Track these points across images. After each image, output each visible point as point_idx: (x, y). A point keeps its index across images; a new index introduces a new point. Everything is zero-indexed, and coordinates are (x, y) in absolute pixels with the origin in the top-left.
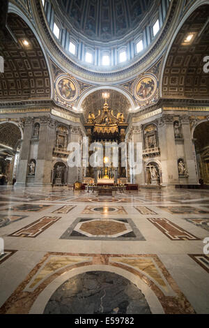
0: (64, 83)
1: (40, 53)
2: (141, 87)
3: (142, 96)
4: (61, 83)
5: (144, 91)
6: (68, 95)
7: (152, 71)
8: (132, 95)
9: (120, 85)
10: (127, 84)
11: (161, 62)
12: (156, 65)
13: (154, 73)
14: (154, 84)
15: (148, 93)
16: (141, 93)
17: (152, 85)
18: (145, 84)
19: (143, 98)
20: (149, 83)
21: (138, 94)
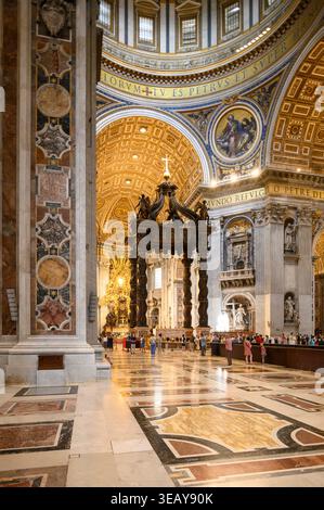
2: (227, 129)
3: (227, 149)
5: (232, 139)
7: (256, 98)
8: (206, 142)
9: (181, 112)
10: (196, 113)
11: (276, 82)
12: (267, 88)
13: (259, 103)
14: (255, 129)
15: (240, 145)
16: (226, 144)
17: (252, 131)
18: (237, 122)
19: (230, 156)
20: (244, 123)
21: (217, 143)
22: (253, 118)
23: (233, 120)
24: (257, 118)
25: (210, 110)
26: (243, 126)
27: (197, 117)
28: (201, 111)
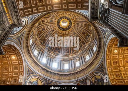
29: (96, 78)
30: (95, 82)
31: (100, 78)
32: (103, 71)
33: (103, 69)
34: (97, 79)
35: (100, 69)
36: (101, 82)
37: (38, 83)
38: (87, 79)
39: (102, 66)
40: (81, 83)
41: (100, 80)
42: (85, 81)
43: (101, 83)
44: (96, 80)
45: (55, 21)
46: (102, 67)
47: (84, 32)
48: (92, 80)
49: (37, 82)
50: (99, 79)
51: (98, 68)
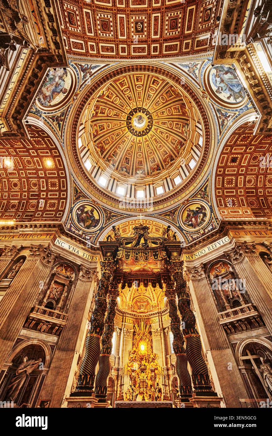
0: (86, 210)
1: (62, 173)
2: (188, 215)
3: (192, 225)
4: (82, 209)
5: (193, 219)
6: (87, 224)
7: (199, 196)
8: (178, 225)
9: (159, 215)
10: (169, 213)
11: (207, 185)
12: (203, 189)
13: (202, 197)
14: (205, 209)
15: (199, 220)
16: (190, 223)
17: (204, 211)
18: (193, 211)
19: (195, 228)
20: (198, 209)
21: (184, 224)
22: (201, 206)
23: (190, 211)
24: (204, 204)
25: (175, 210)
26: (197, 211)
27: (169, 215)
28: (171, 212)
29: (92, 211)
30: (87, 212)
31: (97, 217)
32: (109, 219)
33: (111, 218)
34: (92, 213)
35: (109, 215)
36: (92, 221)
37: (59, 93)
38: (85, 197)
39: (115, 216)
40: (74, 190)
41: (94, 219)
42: (80, 196)
43: (92, 223)
44: (90, 213)
45: (146, 105)
46: (113, 216)
47: (129, 160)
48: (86, 206)
49: (61, 90)
50: (94, 217)
51: (109, 211)
